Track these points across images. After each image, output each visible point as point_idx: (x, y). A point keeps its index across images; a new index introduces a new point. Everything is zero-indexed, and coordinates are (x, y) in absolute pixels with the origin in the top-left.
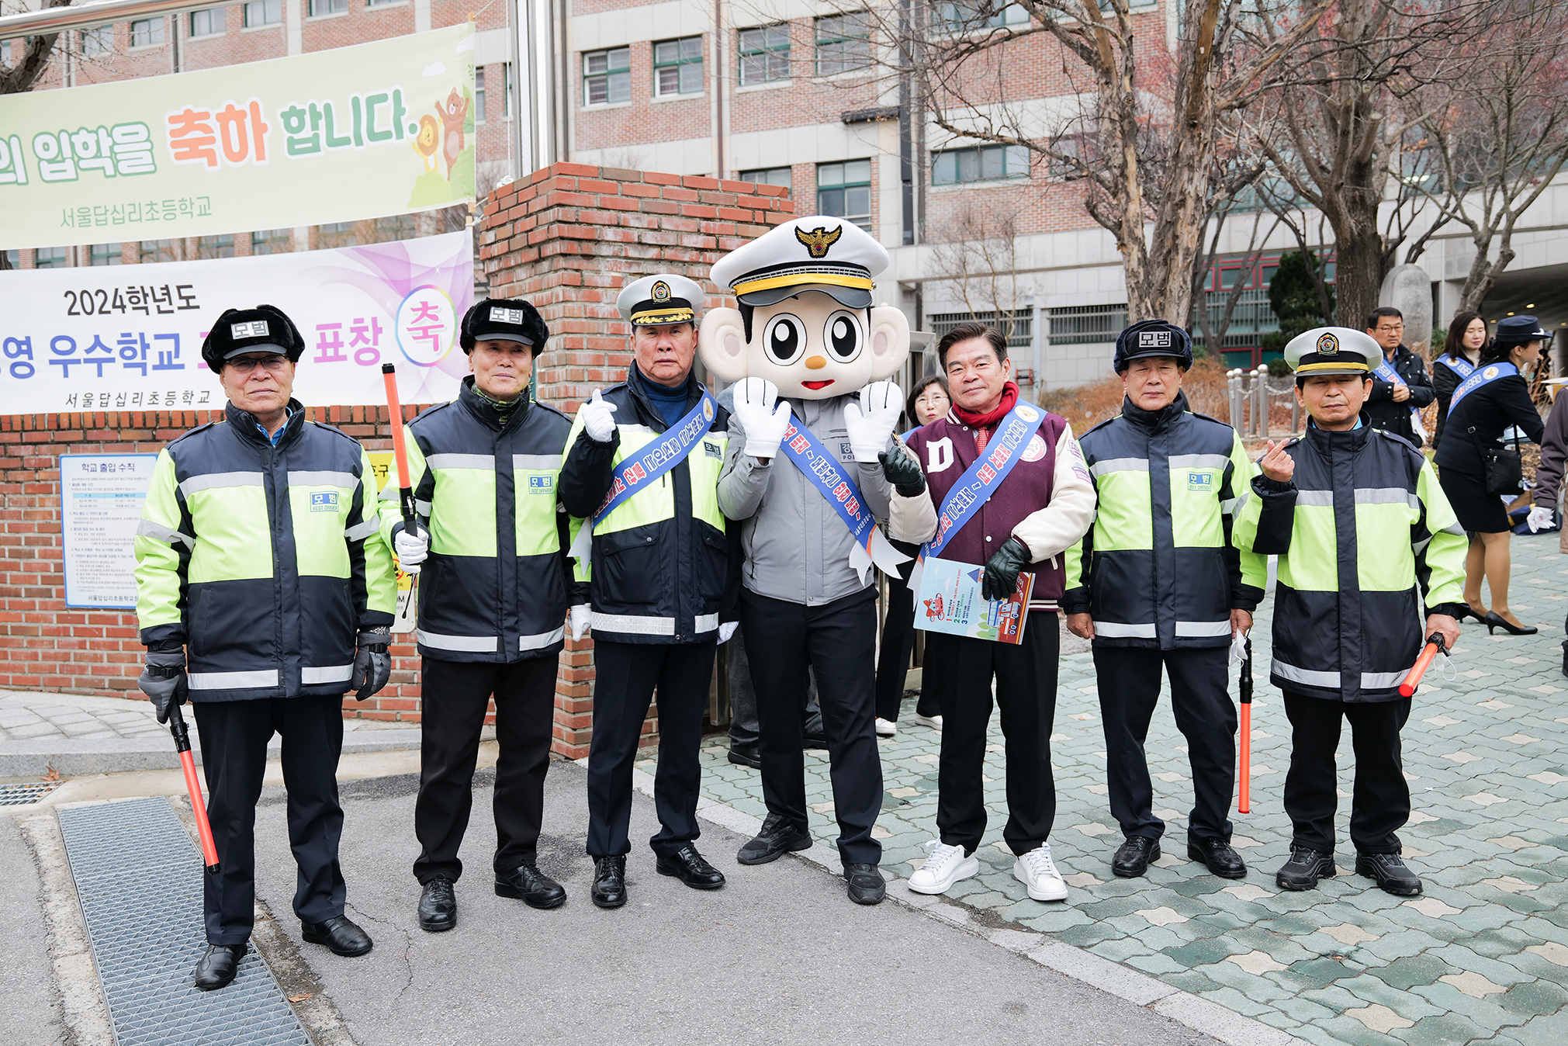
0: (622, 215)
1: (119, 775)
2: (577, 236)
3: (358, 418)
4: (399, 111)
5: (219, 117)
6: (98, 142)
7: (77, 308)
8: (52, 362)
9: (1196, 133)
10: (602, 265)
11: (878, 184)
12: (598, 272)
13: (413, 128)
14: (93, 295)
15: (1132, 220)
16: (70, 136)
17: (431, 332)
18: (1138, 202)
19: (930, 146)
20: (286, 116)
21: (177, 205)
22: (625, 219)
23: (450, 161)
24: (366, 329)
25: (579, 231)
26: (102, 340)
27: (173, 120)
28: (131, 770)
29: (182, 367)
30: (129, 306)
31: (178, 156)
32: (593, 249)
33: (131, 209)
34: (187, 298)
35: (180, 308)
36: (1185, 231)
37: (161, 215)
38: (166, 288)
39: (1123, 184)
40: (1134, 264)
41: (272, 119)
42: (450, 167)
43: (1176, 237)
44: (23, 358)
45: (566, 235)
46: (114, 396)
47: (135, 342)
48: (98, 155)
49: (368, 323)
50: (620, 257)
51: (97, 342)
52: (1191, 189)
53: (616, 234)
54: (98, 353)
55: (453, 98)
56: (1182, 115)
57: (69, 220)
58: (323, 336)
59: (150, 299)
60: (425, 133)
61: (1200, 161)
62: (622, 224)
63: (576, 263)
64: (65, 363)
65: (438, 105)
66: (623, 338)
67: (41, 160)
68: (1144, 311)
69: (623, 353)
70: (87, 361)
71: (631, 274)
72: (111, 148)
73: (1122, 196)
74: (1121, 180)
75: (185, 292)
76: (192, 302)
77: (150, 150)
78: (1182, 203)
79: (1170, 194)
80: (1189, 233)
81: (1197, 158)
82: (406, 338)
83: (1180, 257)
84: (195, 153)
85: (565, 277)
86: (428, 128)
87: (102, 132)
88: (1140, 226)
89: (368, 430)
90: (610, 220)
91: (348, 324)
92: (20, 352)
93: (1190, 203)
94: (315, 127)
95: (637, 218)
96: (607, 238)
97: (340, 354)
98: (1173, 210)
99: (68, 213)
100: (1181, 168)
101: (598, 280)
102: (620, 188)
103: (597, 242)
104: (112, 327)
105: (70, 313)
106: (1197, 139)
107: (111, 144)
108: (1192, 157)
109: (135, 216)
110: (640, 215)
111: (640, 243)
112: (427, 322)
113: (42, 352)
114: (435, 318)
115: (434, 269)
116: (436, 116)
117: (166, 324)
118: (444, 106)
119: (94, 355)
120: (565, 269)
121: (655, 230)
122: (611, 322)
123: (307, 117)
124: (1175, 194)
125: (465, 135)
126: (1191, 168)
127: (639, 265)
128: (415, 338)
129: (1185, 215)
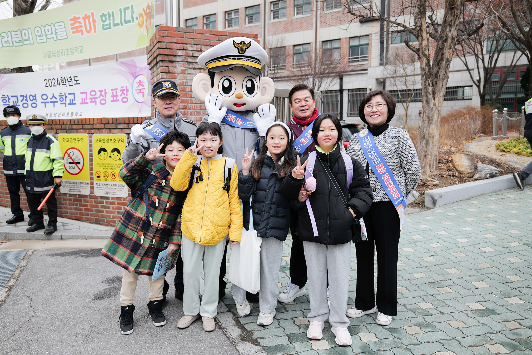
0: (185, 45)
1: (26, 241)
2: (166, 54)
3: (111, 122)
4: (133, 12)
5: (83, 18)
6: (51, 29)
7: (48, 85)
8: (42, 103)
9: (453, 11)
10: (177, 65)
11: (371, 44)
12: (175, 67)
13: (137, 18)
14: (52, 80)
15: (424, 48)
16: (44, 27)
17: (142, 91)
18: (426, 40)
19: (391, 29)
20: (101, 16)
21: (74, 49)
22: (186, 47)
23: (148, 29)
24: (124, 90)
25: (167, 52)
26: (55, 95)
27: (71, 20)
28: (30, 239)
29: (75, 104)
30: (61, 84)
31: (73, 33)
32: (173, 59)
33: (62, 51)
34: (77, 81)
35: (75, 84)
36: (447, 52)
37: (70, 53)
38: (71, 77)
39: (420, 33)
40: (424, 65)
41: (97, 18)
42: (147, 32)
43: (443, 54)
44: (34, 101)
45: (162, 53)
46: (58, 114)
47: (63, 96)
48: (52, 34)
49: (125, 88)
50: (185, 62)
51: (53, 96)
52: (450, 35)
53: (182, 53)
54: (54, 100)
55: (148, 7)
56: (448, 4)
57: (45, 56)
58: (113, 93)
59: (67, 81)
60: (140, 20)
61: (454, 23)
62: (185, 49)
63: (166, 64)
64: (45, 103)
65: (144, 10)
66: (186, 92)
67: (37, 36)
68: (427, 84)
69: (186, 98)
70: (51, 102)
71: (189, 68)
72: (55, 31)
73: (420, 38)
74: (420, 31)
75: (76, 79)
76: (78, 82)
77: (66, 31)
78: (446, 41)
79: (441, 37)
80: (448, 52)
81: (453, 22)
82: (135, 92)
83: (444, 63)
84: (78, 31)
85: (162, 69)
86: (141, 18)
87: (52, 25)
88: (427, 50)
89: (113, 126)
90: (180, 47)
91: (119, 89)
92: (33, 99)
93: (449, 40)
94: (110, 20)
95: (192, 47)
96: (179, 54)
97: (118, 99)
98: (442, 43)
99: (45, 53)
100: (446, 26)
101: (176, 70)
102: (185, 35)
103: (175, 56)
104: (57, 90)
105: (46, 86)
106: (453, 14)
107: (55, 29)
108: (451, 21)
109: (63, 54)
110: (192, 45)
111: (193, 56)
112: (141, 87)
113: (39, 100)
114: (143, 86)
115: (143, 68)
116: (143, 13)
117: (71, 90)
118: (145, 9)
119: (52, 100)
120: (162, 66)
121: (199, 51)
122: (181, 86)
123: (107, 16)
124: (443, 37)
125: (152, 20)
126: (450, 26)
127: (193, 65)
128: (138, 93)
129: (447, 45)
